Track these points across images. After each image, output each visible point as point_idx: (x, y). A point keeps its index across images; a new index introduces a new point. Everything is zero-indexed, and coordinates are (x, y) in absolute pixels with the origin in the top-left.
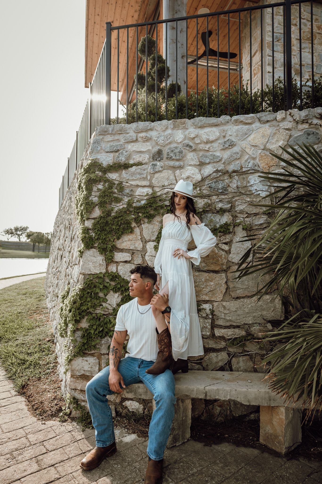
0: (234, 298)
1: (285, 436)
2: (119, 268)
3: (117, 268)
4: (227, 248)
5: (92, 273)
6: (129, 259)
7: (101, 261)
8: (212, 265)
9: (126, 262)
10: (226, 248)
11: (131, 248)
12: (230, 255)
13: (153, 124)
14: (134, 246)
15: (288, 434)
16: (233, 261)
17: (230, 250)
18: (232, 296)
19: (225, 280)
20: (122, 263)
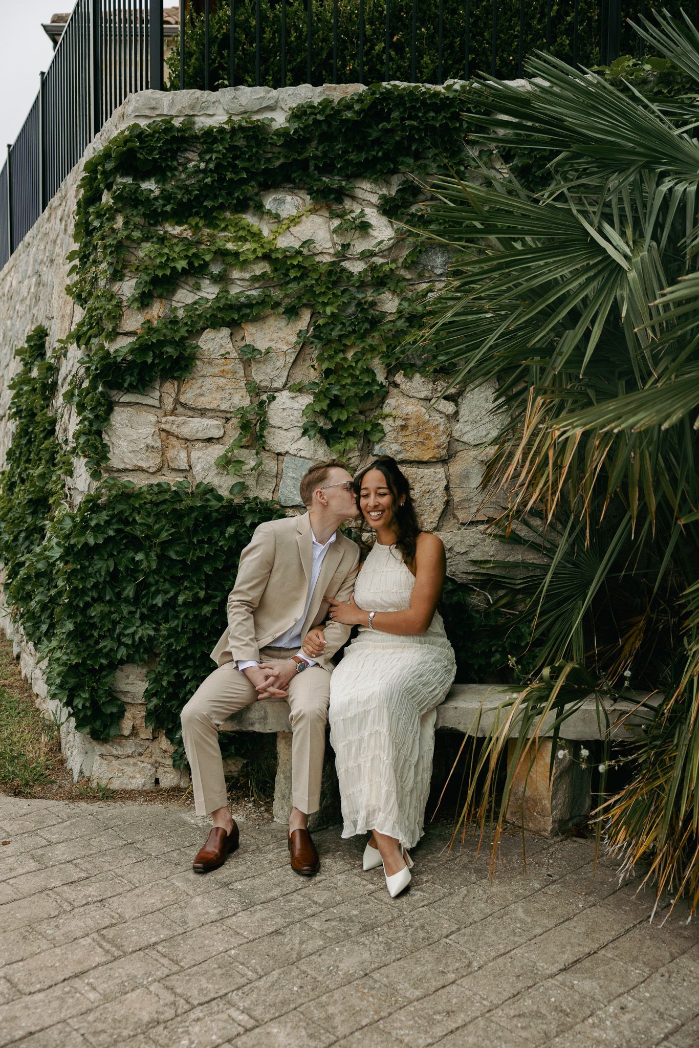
0: (463, 524)
1: (554, 797)
2: (195, 455)
3: (189, 456)
4: (451, 409)
5: (128, 466)
6: (217, 433)
7: (150, 438)
8: (415, 448)
9: (210, 440)
10: (449, 407)
11: (223, 407)
12: (458, 426)
13: (274, 93)
14: (229, 403)
15: (560, 795)
16: (465, 439)
17: (457, 413)
18: (458, 519)
19: (445, 483)
20: (201, 444)
